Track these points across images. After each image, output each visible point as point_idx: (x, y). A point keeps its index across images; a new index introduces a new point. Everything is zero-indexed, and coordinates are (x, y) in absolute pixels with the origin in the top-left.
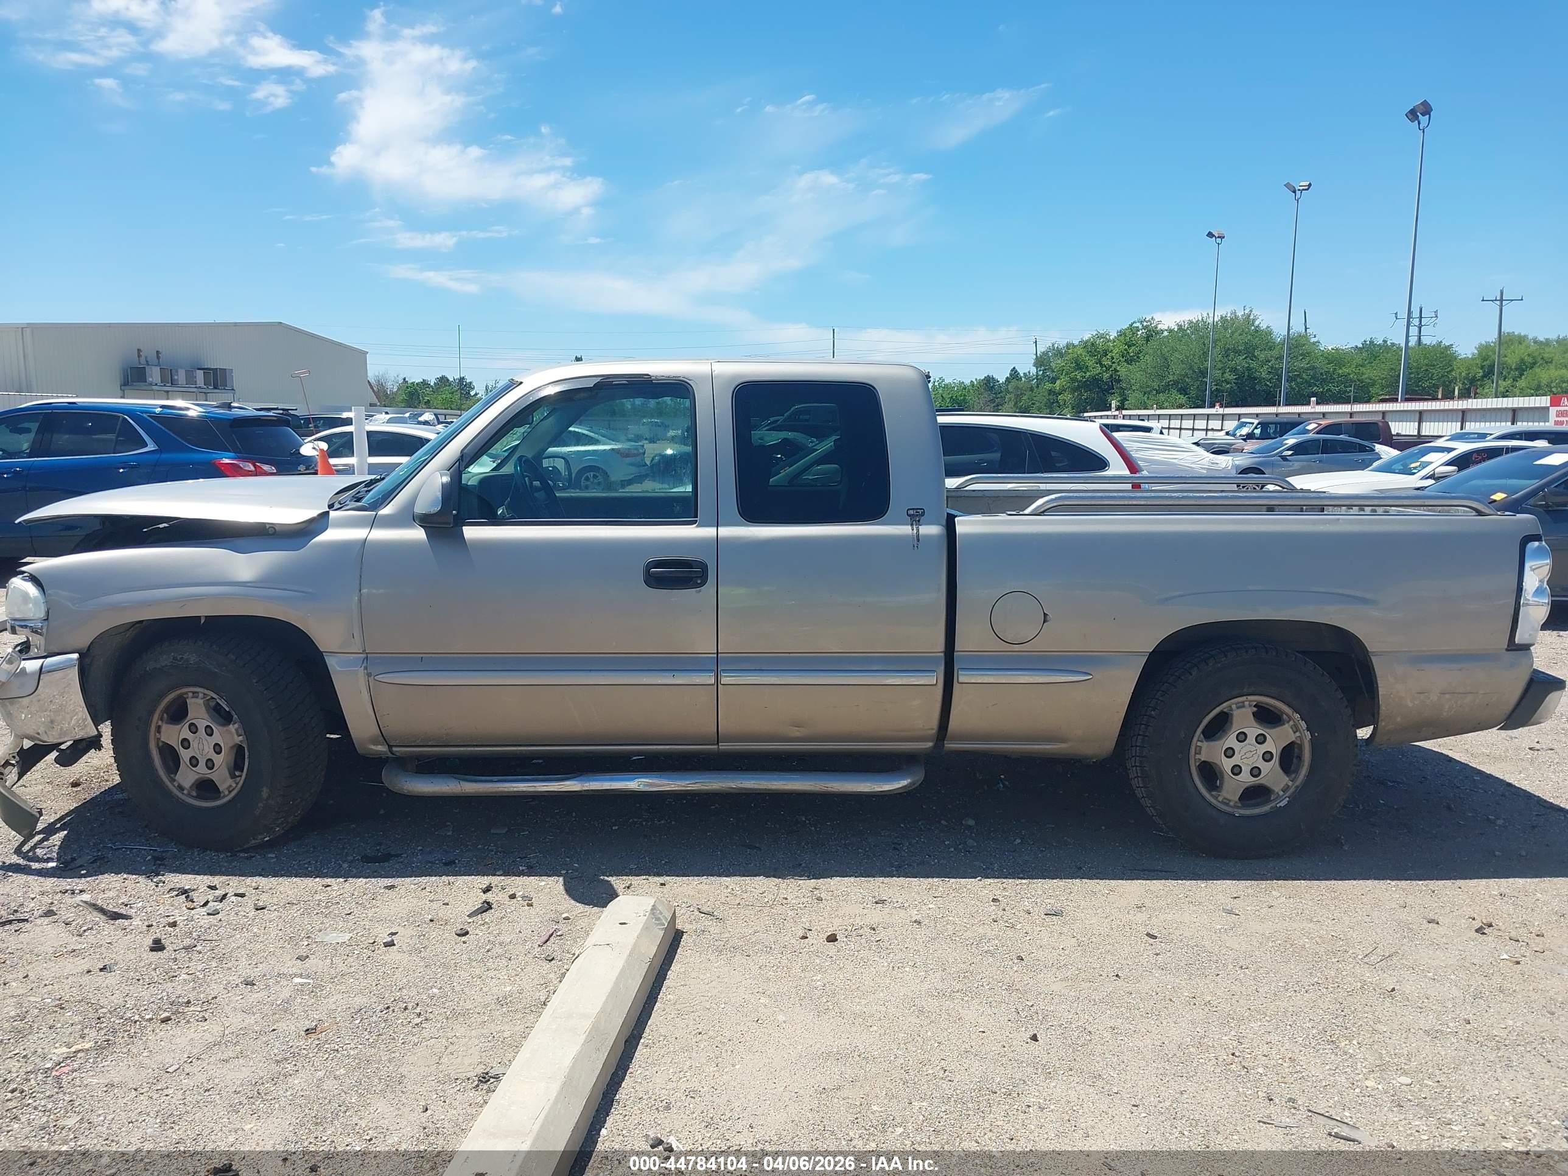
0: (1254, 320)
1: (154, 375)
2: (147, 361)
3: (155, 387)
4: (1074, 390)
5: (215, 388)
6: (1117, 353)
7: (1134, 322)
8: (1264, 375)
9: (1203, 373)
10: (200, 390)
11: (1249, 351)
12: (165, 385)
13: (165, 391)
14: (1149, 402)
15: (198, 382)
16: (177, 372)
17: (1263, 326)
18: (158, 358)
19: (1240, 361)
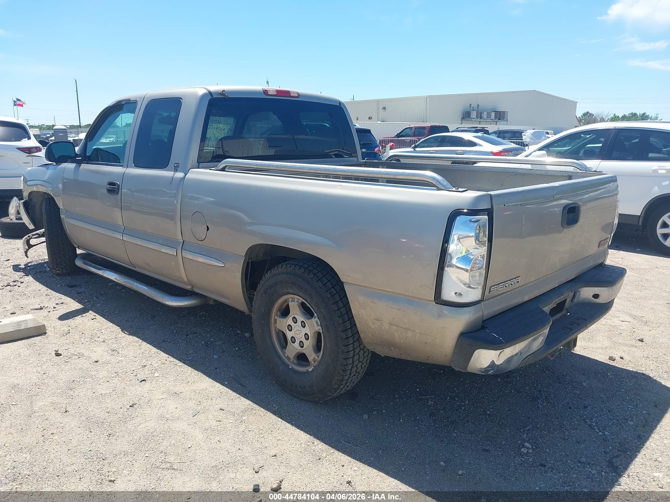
1: (474, 114)
2: (473, 109)
3: (473, 120)
5: (499, 119)
10: (492, 120)
12: (477, 119)
13: (479, 121)
15: (492, 117)
16: (483, 113)
18: (478, 107)
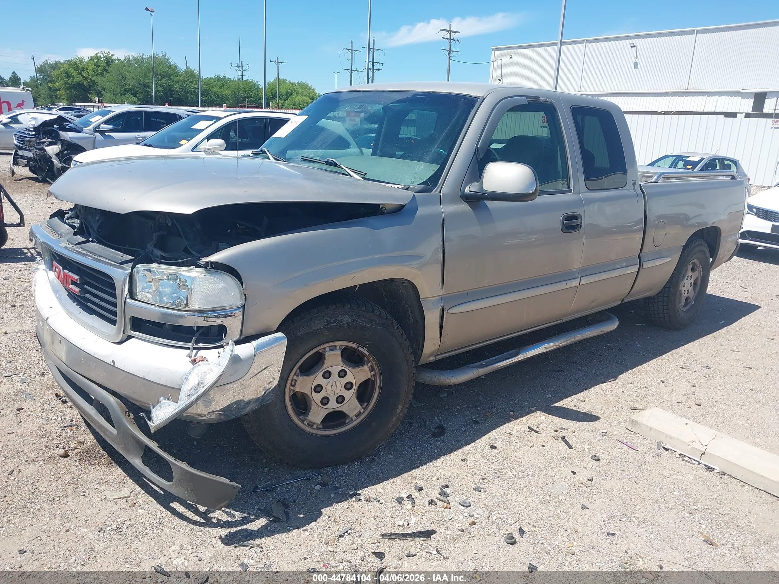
0: (168, 60)
4: (68, 89)
6: (90, 70)
7: (98, 53)
8: (177, 89)
9: (147, 86)
11: (168, 76)
14: (117, 100)
17: (172, 63)
19: (164, 81)
